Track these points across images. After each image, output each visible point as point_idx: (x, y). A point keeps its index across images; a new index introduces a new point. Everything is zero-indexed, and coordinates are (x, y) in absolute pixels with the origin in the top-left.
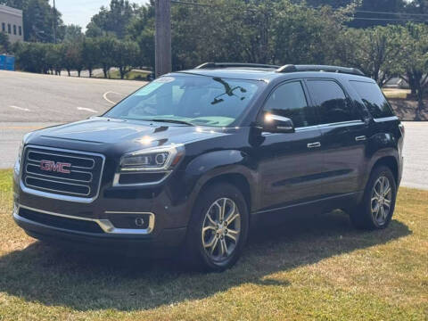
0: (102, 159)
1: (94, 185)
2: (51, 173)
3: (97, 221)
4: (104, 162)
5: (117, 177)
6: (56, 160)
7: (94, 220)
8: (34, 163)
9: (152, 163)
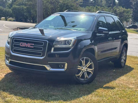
0: (47, 42)
1: (44, 52)
2: (25, 47)
3: (45, 66)
4: (48, 43)
5: (53, 49)
6: (27, 42)
7: (43, 65)
8: (16, 43)
9: (65, 44)
